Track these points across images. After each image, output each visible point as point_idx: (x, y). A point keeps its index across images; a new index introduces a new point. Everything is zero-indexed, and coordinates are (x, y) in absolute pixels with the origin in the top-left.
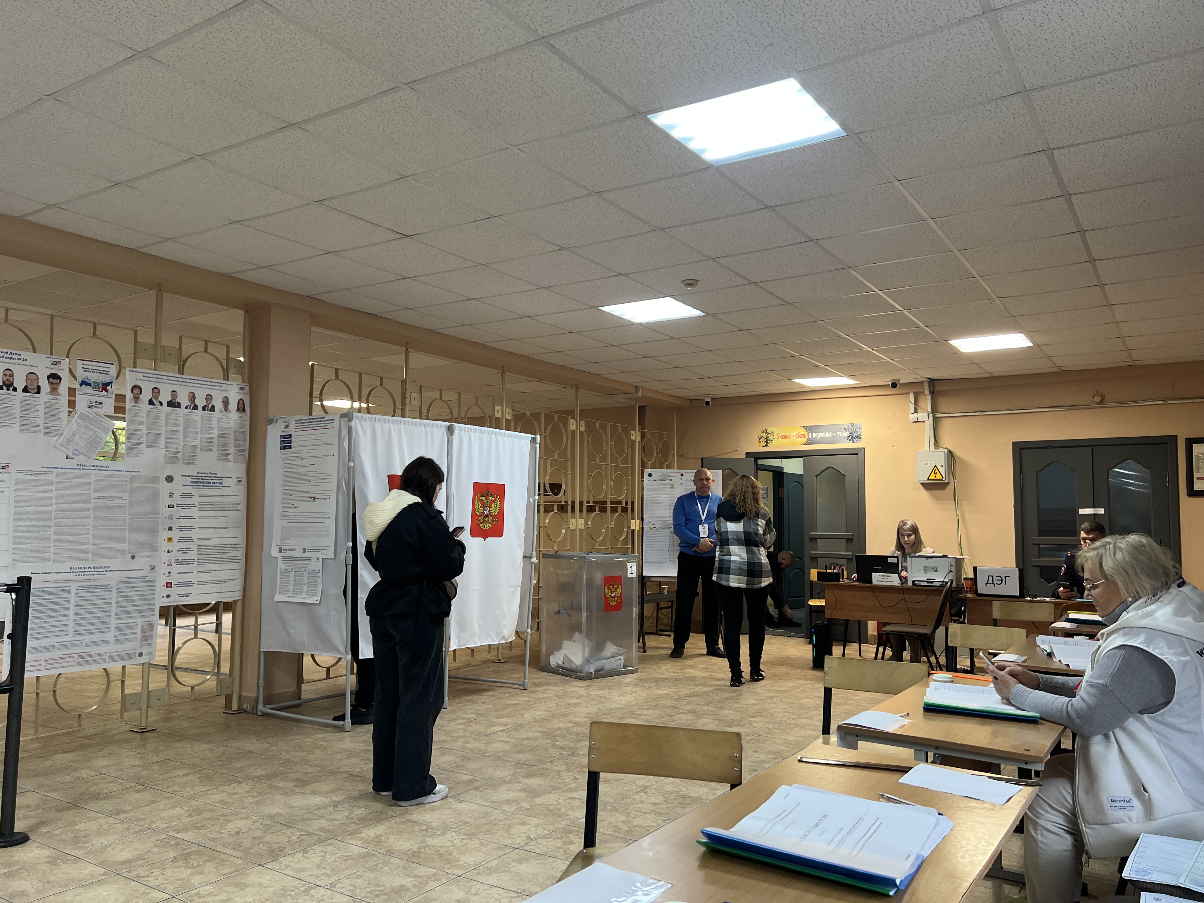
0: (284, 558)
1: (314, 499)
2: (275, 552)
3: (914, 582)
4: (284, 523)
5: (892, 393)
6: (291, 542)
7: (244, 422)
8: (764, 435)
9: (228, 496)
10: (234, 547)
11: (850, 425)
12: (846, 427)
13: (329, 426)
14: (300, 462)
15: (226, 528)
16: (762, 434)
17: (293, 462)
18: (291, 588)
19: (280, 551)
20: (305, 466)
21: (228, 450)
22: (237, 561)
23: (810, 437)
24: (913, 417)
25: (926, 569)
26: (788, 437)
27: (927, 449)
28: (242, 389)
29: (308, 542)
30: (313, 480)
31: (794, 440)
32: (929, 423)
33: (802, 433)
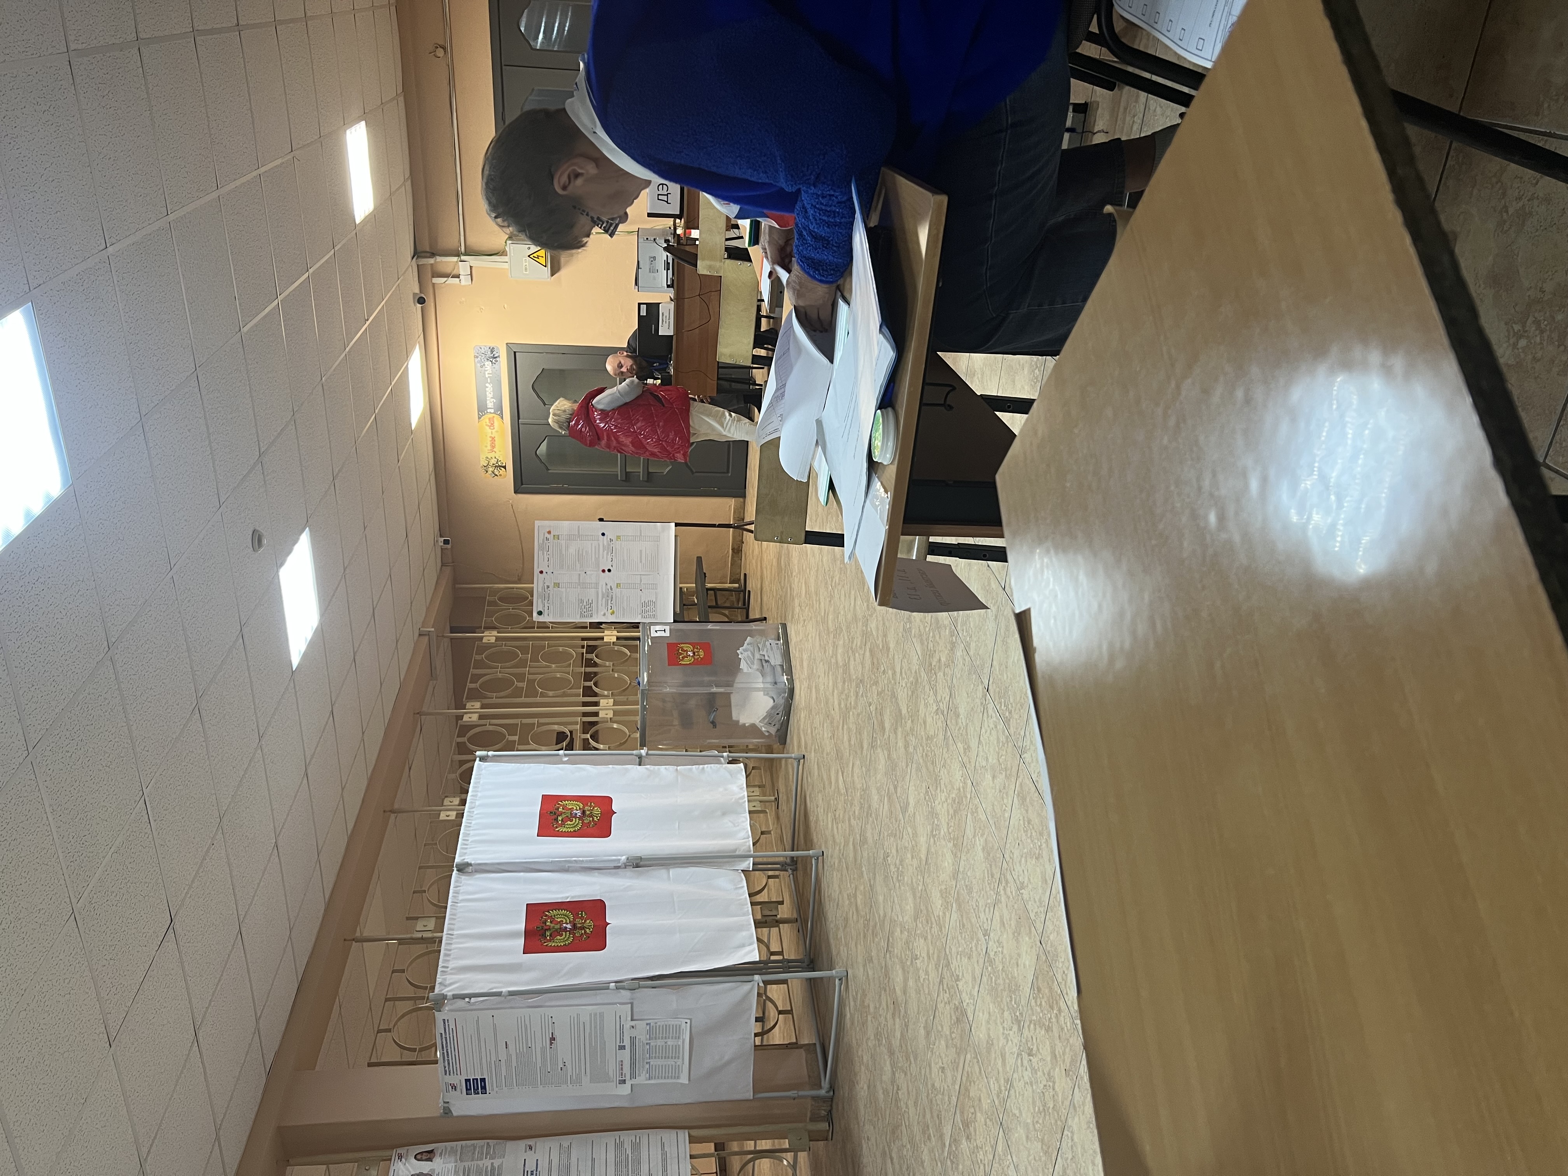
0: (633, 1076)
1: (553, 1039)
2: (625, 1090)
3: (668, 286)
4: (586, 1080)
5: (432, 304)
6: (612, 1069)
7: (449, 1149)
8: (491, 469)
9: (550, 1162)
10: (619, 1146)
11: (477, 360)
12: (479, 365)
13: (452, 1026)
14: (503, 1061)
15: (593, 1160)
16: (490, 472)
17: (504, 1073)
18: (671, 1062)
19: (624, 1082)
20: (509, 1056)
21: (487, 1167)
22: (638, 1140)
23: (492, 411)
24: (465, 280)
25: (653, 270)
26: (493, 439)
27: (506, 266)
28: (400, 1157)
29: (611, 1045)
30: (527, 1044)
31: (497, 432)
32: (471, 260)
33: (487, 421)
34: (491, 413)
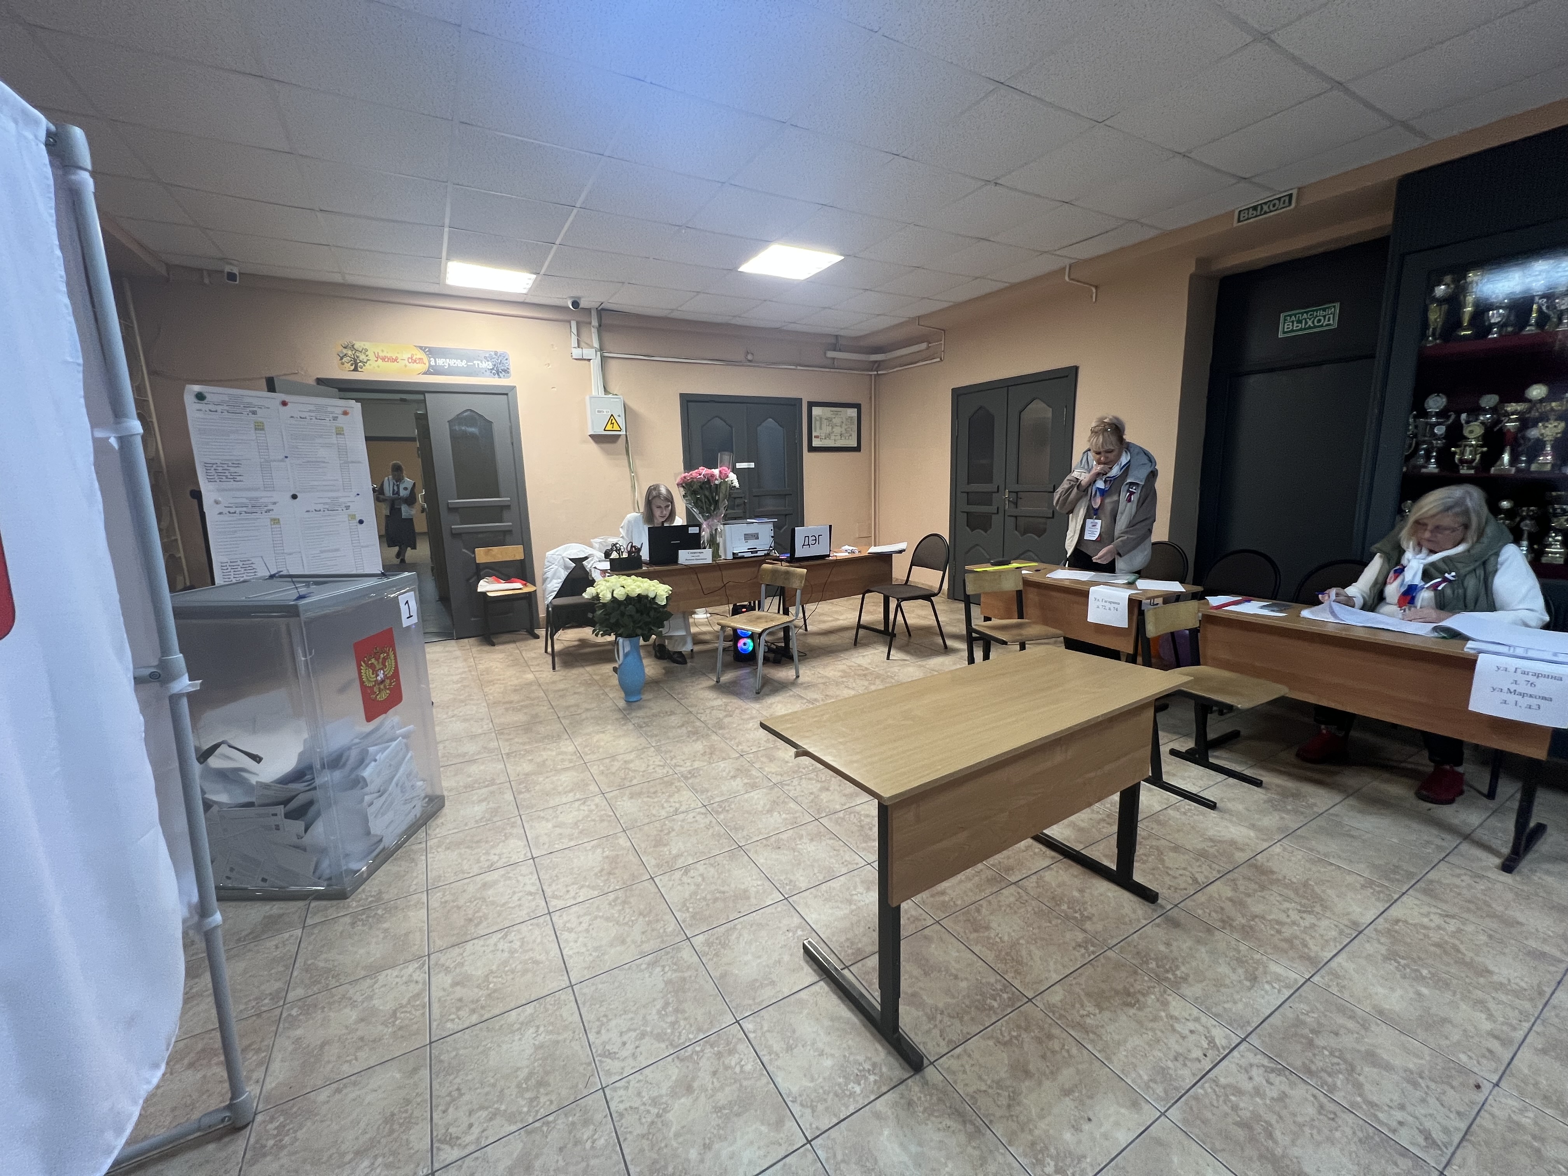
3: (736, 555)
11: (493, 353)
12: (487, 355)
16: (345, 351)
23: (432, 363)
24: (577, 352)
25: (747, 537)
26: (395, 360)
27: (595, 393)
31: (406, 366)
32: (596, 362)
33: (418, 356)
34: (430, 362)
